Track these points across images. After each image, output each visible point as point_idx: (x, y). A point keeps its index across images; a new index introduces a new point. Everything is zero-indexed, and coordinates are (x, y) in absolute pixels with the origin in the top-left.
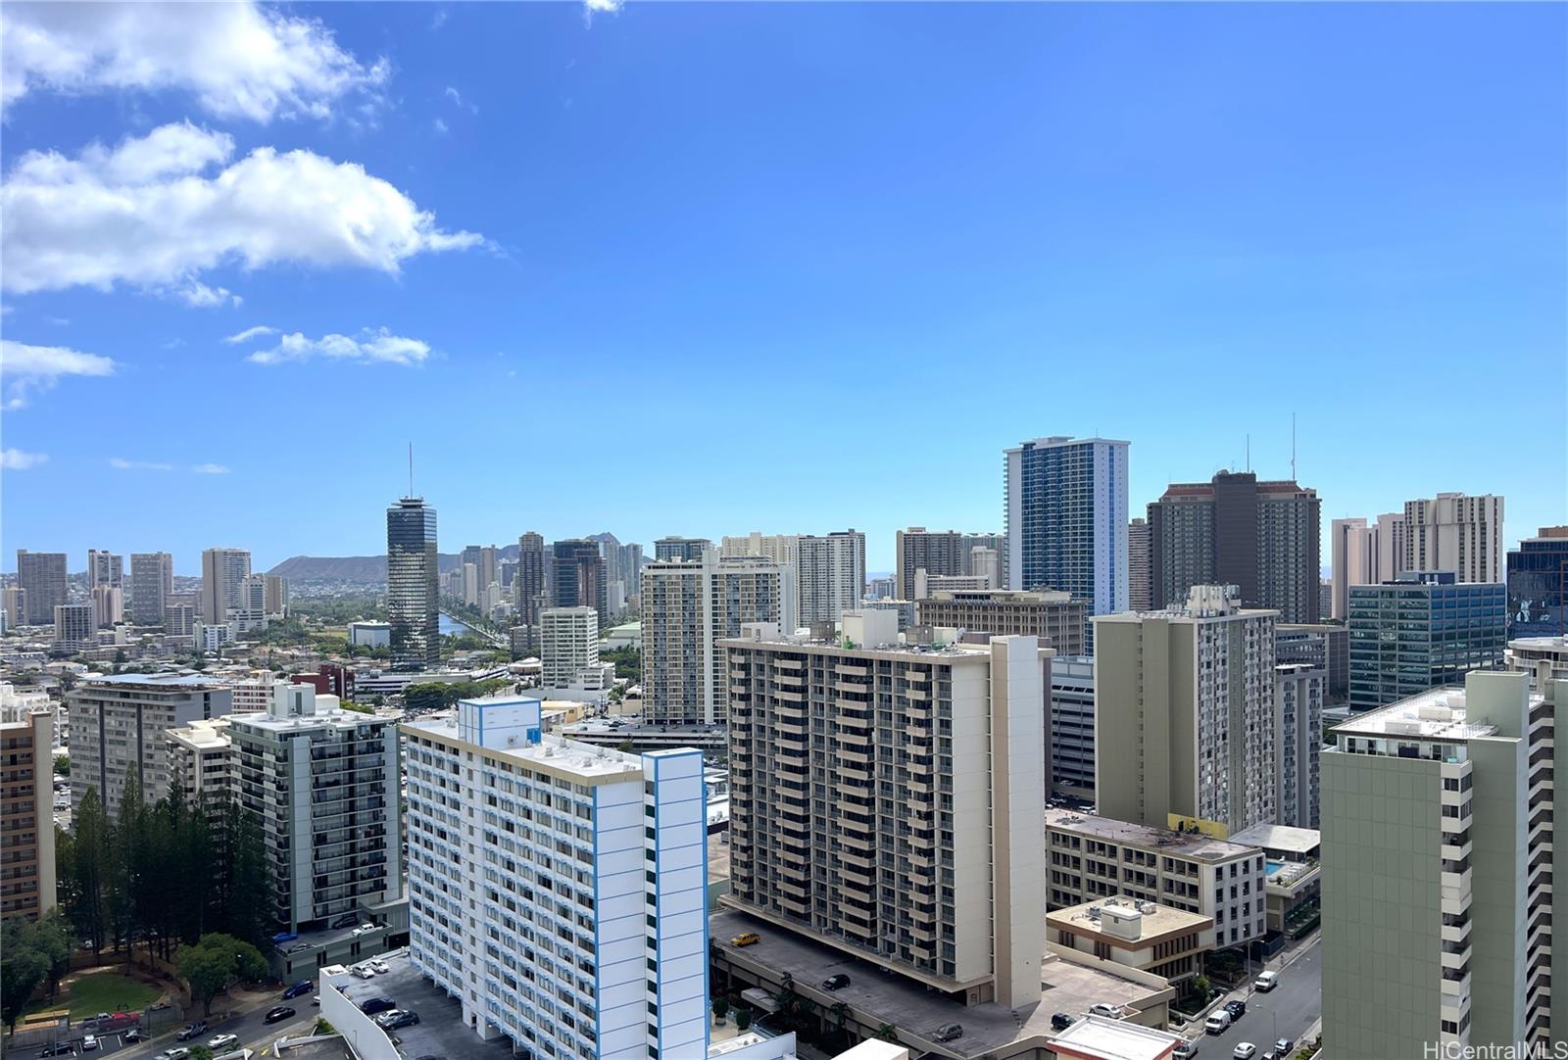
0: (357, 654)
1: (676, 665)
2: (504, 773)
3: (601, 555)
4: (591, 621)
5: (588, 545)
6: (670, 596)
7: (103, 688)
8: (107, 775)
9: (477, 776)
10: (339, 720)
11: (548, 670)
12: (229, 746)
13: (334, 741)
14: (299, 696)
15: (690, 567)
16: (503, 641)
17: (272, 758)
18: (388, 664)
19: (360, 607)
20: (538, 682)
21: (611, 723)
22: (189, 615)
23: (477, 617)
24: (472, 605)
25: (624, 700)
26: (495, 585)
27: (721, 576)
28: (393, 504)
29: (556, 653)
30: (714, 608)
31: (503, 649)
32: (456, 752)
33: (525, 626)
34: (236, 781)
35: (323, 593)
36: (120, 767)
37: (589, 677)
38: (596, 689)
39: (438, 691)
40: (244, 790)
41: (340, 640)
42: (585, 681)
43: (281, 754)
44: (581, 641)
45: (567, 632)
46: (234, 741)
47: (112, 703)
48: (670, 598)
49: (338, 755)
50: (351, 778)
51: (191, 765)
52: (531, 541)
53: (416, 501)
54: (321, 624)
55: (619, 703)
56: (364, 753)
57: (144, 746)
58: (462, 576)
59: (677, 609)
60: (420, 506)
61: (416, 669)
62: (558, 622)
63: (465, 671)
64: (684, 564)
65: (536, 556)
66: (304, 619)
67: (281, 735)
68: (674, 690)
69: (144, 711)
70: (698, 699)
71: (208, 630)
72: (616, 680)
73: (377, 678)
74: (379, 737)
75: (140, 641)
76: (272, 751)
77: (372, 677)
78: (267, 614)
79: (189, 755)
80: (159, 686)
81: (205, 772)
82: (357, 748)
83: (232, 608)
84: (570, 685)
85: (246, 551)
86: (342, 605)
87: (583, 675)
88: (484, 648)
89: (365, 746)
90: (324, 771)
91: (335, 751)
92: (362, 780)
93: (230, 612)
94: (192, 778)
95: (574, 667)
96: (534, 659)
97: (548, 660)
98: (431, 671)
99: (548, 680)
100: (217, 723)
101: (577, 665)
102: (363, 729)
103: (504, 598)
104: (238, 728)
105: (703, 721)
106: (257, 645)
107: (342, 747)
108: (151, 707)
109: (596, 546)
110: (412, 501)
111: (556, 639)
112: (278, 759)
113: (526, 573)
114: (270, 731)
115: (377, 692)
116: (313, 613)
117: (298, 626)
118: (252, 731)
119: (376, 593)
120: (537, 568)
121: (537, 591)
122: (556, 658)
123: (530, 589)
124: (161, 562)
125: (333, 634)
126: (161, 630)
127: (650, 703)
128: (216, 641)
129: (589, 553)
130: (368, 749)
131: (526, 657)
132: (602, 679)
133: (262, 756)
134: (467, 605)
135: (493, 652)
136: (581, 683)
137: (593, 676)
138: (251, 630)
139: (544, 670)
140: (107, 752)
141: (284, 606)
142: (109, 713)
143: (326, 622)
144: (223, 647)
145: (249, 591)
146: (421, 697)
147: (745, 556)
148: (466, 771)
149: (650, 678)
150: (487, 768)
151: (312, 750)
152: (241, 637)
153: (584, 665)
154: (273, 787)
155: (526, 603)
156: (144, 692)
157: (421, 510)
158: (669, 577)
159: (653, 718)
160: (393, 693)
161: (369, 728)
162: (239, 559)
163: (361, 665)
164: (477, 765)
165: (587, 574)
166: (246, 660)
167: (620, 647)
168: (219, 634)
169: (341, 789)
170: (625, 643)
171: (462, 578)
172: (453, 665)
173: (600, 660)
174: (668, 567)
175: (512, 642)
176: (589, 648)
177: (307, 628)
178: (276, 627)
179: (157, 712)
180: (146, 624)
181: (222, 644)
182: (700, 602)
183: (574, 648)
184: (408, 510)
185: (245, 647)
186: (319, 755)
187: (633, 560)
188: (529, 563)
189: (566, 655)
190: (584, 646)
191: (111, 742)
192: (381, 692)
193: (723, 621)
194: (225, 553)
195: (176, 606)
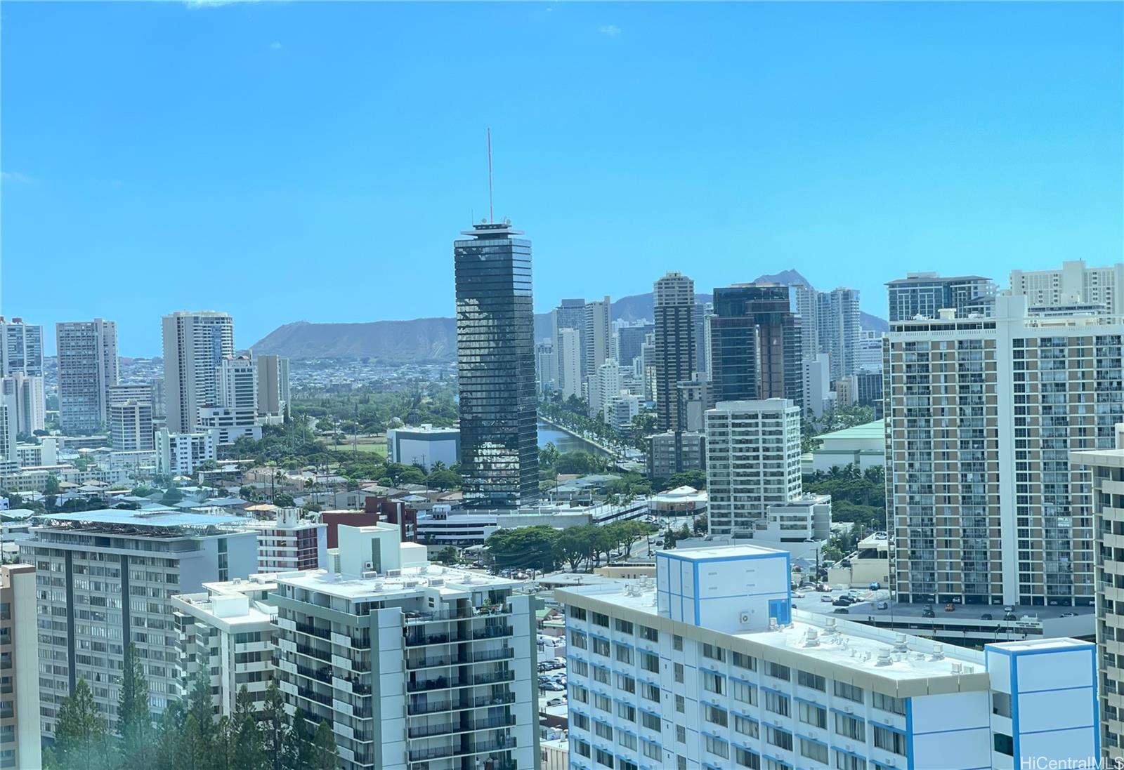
0: (405, 480)
1: (949, 500)
2: (739, 672)
3: (793, 309)
4: (789, 424)
5: (769, 293)
6: (936, 379)
7: (70, 532)
8: (79, 666)
9: (691, 675)
10: (440, 582)
11: (719, 507)
12: (276, 622)
13: (437, 615)
14: (376, 543)
15: (973, 326)
16: (633, 459)
17: (345, 642)
18: (458, 496)
19: (396, 403)
20: (701, 527)
21: (837, 598)
22: (145, 419)
23: (583, 418)
24: (573, 397)
25: (854, 559)
26: (610, 365)
27: (1031, 342)
28: (463, 233)
29: (732, 478)
30: (1018, 399)
31: (634, 472)
32: (652, 635)
33: (671, 433)
34: (286, 676)
35: (335, 380)
36: (97, 654)
37: (790, 519)
38: (802, 540)
39: (541, 542)
40: (301, 692)
41: (374, 458)
42: (782, 527)
43: (358, 635)
44: (774, 458)
45: (750, 442)
46: (283, 613)
47: (83, 555)
48: (937, 380)
49: (443, 639)
50: (463, 677)
51: (215, 651)
52: (675, 288)
53: (499, 226)
54: (339, 432)
55: (846, 564)
56: (482, 637)
57: (132, 621)
58: (555, 349)
59: (950, 401)
60: (505, 235)
61: (500, 504)
62: (734, 425)
63: (580, 507)
64: (963, 321)
65: (683, 314)
66: (313, 423)
67: (357, 605)
68: (947, 544)
69: (131, 567)
70: (990, 561)
71: (178, 441)
72: (834, 526)
73: (444, 517)
74: (503, 611)
75: (76, 460)
76: (344, 629)
77: (437, 517)
78: (260, 415)
79: (211, 635)
80: (152, 527)
81: (237, 662)
82: (472, 628)
83: (207, 406)
84: (757, 533)
85: (225, 315)
86: (367, 401)
87: (778, 515)
88: (602, 469)
89: (483, 625)
90: (423, 664)
91: (437, 632)
92: (479, 680)
93: (205, 413)
94: (216, 671)
95: (763, 502)
96: (688, 489)
97: (719, 491)
98: (525, 508)
99: (720, 523)
100: (245, 586)
101: (767, 499)
102: (478, 596)
103: (626, 385)
104: (289, 593)
105: (1001, 598)
106: (250, 466)
107: (450, 625)
108: (142, 561)
109: (784, 294)
110: (493, 226)
111: (731, 454)
112: (354, 643)
113: (666, 343)
114: (339, 598)
115: (444, 541)
116: (324, 413)
117: (305, 435)
118: (312, 597)
119: (417, 380)
120: (683, 334)
121: (684, 374)
122: (732, 486)
123: (672, 370)
124: (100, 334)
125: (360, 448)
126: (104, 443)
127: (904, 565)
128: (190, 460)
129: (772, 307)
130: (487, 629)
131: (675, 486)
132: (810, 523)
133: (329, 638)
134: (566, 398)
135: (618, 477)
136: (774, 528)
137: (796, 519)
138: (237, 442)
139: (713, 507)
140: (78, 630)
141: (282, 403)
142: (80, 570)
143: (349, 429)
144: (201, 469)
145: (233, 378)
146: (516, 551)
147: (1055, 305)
148: (671, 669)
149: (902, 521)
150: (709, 663)
151: (405, 630)
152: (223, 452)
153: (779, 498)
154: (347, 687)
155: (667, 394)
156: (131, 537)
157: (506, 242)
158: (935, 345)
159: (909, 592)
160: (471, 542)
161: (486, 597)
162: (215, 327)
163: (413, 498)
164: (690, 656)
165: (769, 342)
166: (236, 489)
167: (835, 469)
168: (194, 449)
169: (452, 693)
170: (844, 461)
171: (554, 354)
172: (561, 498)
173: (805, 491)
174: (934, 328)
175: (651, 460)
176: (786, 470)
177: (319, 439)
178: (274, 437)
179: (152, 569)
180: (80, 433)
181: (198, 464)
182: (991, 389)
183: (761, 470)
184: (487, 242)
185: (231, 469)
186: (415, 638)
187: (842, 316)
188: (671, 327)
189: (748, 482)
190: (779, 466)
191: (84, 615)
192: (451, 541)
193: (1034, 422)
194: (196, 319)
195: (126, 404)
